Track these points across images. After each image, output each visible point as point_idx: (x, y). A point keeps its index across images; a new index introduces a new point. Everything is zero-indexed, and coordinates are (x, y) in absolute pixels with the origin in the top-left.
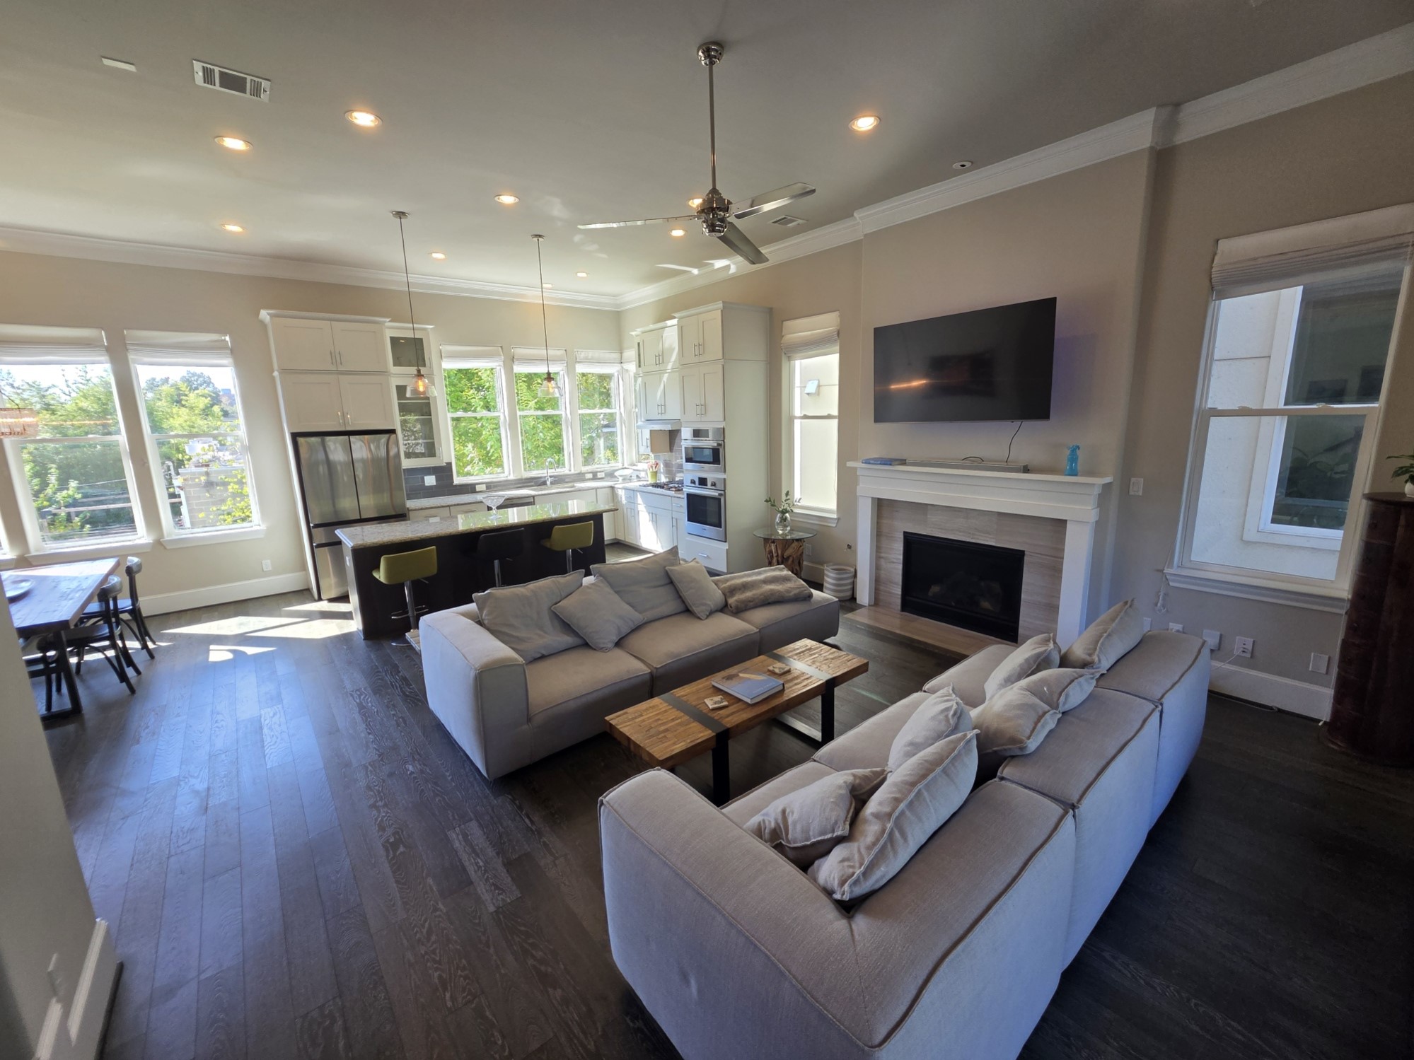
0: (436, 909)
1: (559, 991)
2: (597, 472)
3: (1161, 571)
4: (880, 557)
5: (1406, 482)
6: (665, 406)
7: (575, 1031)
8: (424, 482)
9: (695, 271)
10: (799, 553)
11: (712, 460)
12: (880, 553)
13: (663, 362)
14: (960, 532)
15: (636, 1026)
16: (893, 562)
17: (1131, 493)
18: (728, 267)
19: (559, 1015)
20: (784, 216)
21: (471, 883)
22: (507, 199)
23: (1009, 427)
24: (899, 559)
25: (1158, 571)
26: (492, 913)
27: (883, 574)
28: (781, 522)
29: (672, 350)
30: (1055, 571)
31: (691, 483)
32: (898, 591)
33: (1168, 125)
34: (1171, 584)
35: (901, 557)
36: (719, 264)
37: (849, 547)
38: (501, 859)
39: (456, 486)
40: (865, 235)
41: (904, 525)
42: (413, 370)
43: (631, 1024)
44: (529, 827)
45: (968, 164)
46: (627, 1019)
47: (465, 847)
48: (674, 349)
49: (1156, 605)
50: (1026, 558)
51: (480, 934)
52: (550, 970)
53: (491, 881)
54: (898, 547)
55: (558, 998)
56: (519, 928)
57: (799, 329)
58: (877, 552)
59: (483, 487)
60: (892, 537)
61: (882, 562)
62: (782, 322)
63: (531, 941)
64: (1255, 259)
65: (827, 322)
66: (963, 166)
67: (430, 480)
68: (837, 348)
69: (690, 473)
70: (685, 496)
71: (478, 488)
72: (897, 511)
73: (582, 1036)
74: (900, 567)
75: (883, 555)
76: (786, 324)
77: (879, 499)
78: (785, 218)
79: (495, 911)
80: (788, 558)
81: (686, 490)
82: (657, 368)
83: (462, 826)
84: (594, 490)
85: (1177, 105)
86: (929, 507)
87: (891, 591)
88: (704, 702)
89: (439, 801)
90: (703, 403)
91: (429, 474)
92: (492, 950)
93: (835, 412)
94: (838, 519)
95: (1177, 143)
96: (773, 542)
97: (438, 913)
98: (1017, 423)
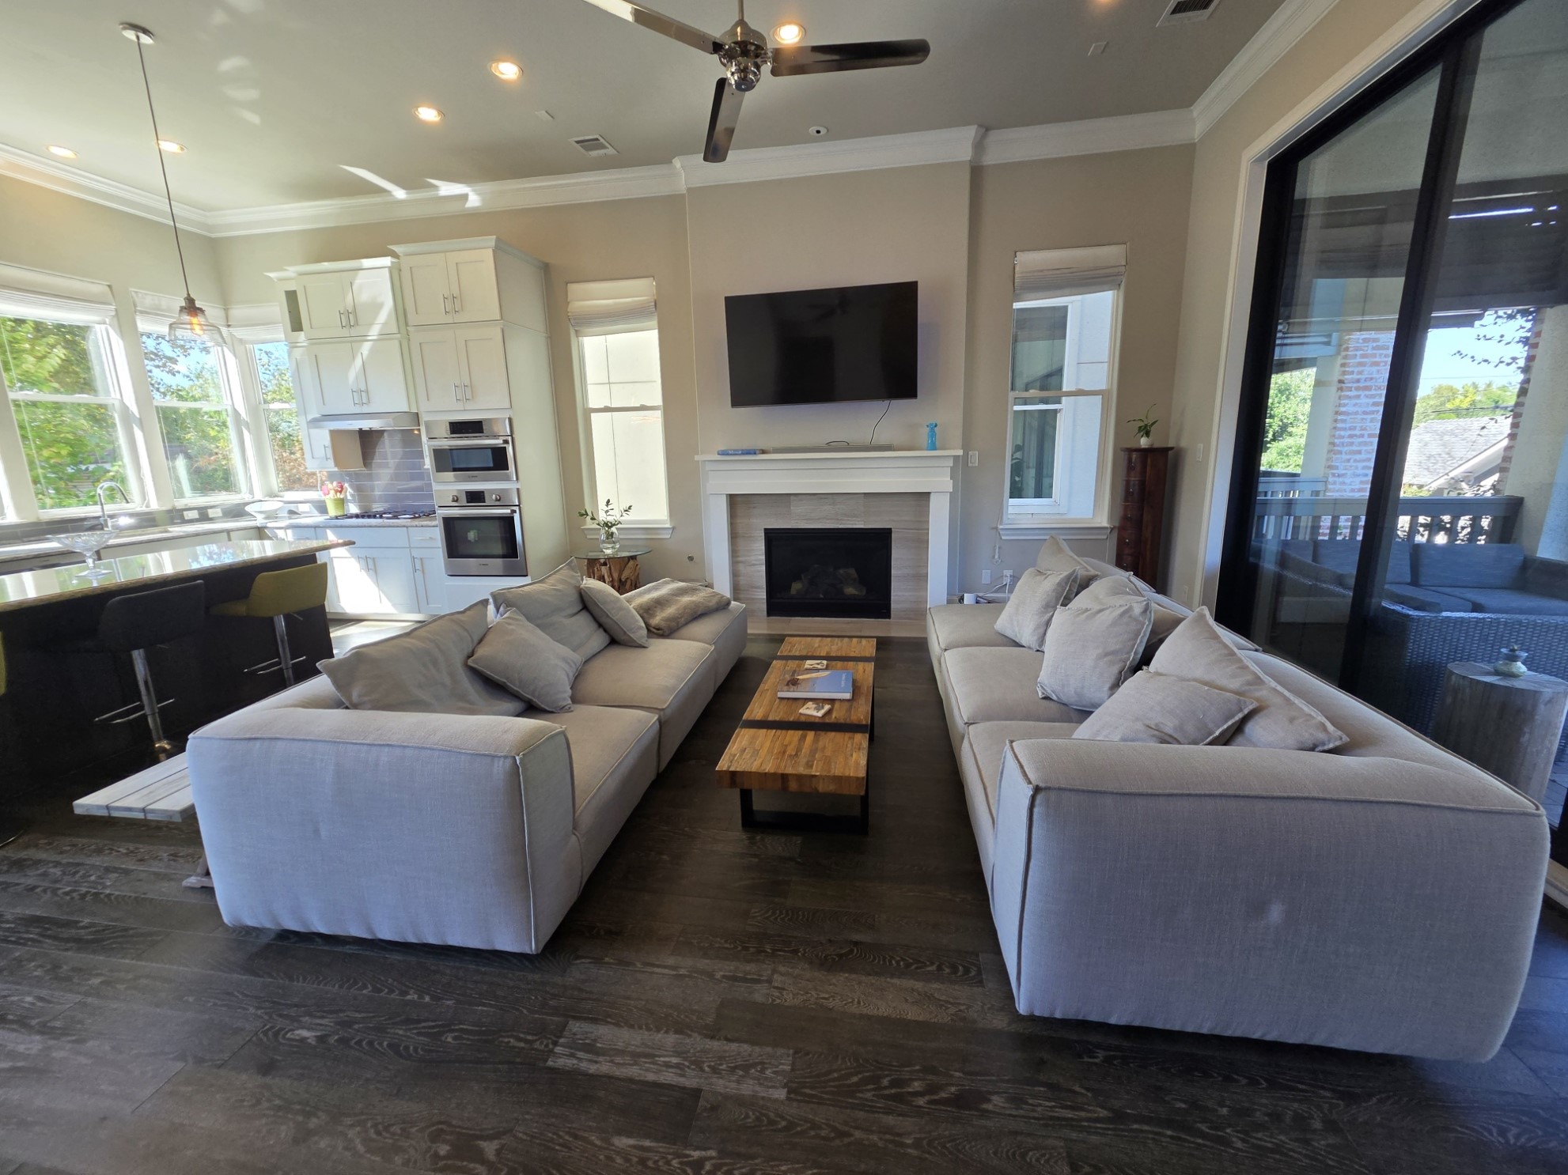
0: (698, 1164)
1: (996, 1099)
2: (206, 508)
3: (996, 528)
4: (738, 562)
5: (1142, 436)
6: (367, 392)
7: (1070, 1116)
9: (400, 194)
10: (636, 574)
11: (491, 465)
12: (738, 556)
13: (357, 323)
14: (828, 519)
15: (1102, 1058)
16: (754, 565)
17: (970, 465)
18: (465, 197)
19: (1034, 1118)
20: (595, 137)
21: (696, 1093)
23: (879, 406)
24: (761, 560)
25: (993, 528)
26: (788, 1099)
27: (743, 581)
28: (607, 538)
29: (377, 307)
30: (921, 542)
31: (454, 501)
32: (763, 595)
33: (979, 146)
34: (1003, 538)
35: (763, 557)
36: (447, 189)
37: (691, 559)
38: (696, 1035)
40: (689, 189)
41: (762, 522)
43: (1096, 1060)
44: (673, 975)
45: (823, 131)
46: (1086, 1059)
47: (612, 1061)
48: (380, 306)
49: (994, 557)
50: (893, 535)
51: (812, 1133)
52: (953, 1089)
53: (724, 1067)
54: (760, 547)
55: (1006, 1105)
56: (849, 1082)
57: (591, 296)
58: (733, 556)
60: (751, 537)
61: (741, 568)
62: (567, 284)
63: (885, 1082)
64: (1041, 271)
65: (638, 290)
66: (818, 132)
68: (654, 323)
69: (448, 488)
70: (439, 522)
72: (754, 508)
73: (1083, 1114)
74: (763, 568)
75: (740, 559)
76: (572, 287)
77: (731, 495)
78: (597, 139)
79: (789, 1092)
80: (626, 581)
81: (442, 513)
82: (345, 332)
83: (562, 1040)
84: (225, 534)
85: (988, 129)
86: (792, 498)
87: (753, 597)
88: (801, 714)
89: (455, 1038)
90: (467, 382)
92: (858, 1134)
93: (658, 401)
94: (673, 528)
95: (985, 164)
96: (605, 564)
97: (708, 1166)
98: (887, 402)
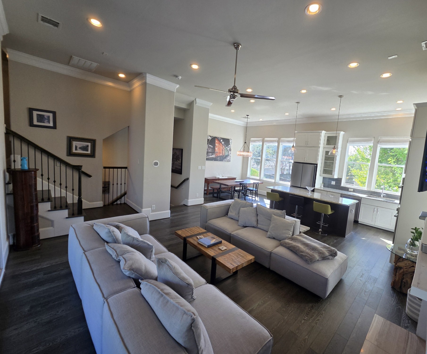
8: (331, 183)
22: (304, 91)
39: (341, 187)
42: (333, 146)
59: (352, 190)
67: (333, 183)
71: (350, 190)
91: (333, 181)
